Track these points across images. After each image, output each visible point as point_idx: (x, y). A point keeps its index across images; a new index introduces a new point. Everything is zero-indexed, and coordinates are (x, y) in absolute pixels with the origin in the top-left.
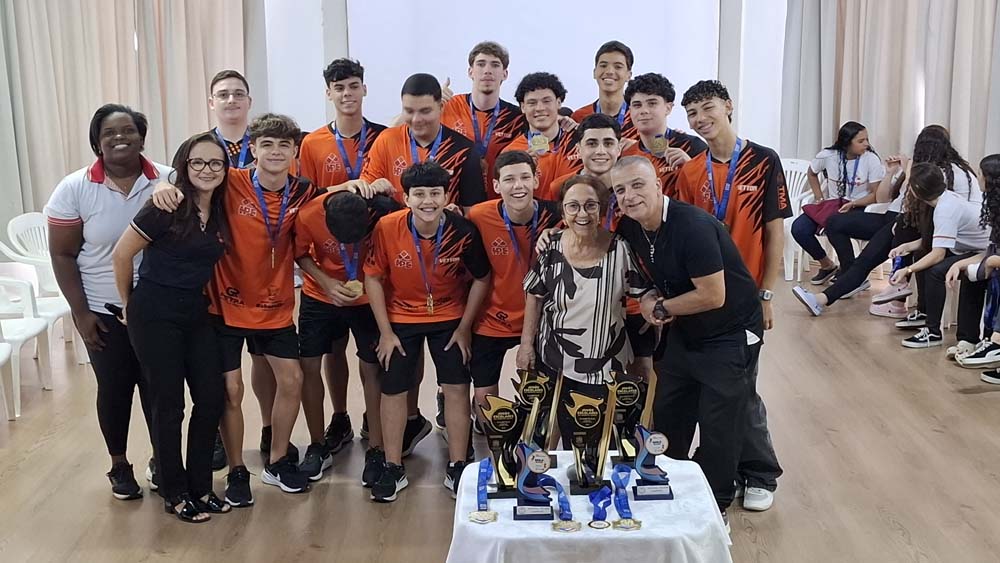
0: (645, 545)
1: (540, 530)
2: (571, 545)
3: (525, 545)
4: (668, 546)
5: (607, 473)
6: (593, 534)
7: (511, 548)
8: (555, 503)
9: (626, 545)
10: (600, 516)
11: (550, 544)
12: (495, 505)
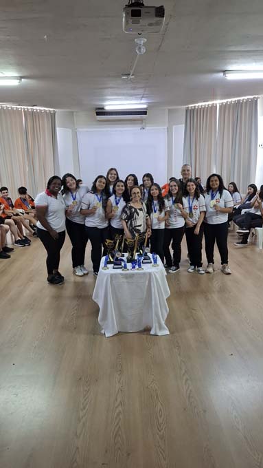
0: (144, 274)
1: (119, 271)
2: (126, 274)
3: (115, 274)
4: (150, 274)
5: (136, 258)
6: (132, 272)
7: (112, 276)
8: (123, 264)
9: (139, 274)
10: (134, 267)
11: (121, 274)
12: (108, 266)
